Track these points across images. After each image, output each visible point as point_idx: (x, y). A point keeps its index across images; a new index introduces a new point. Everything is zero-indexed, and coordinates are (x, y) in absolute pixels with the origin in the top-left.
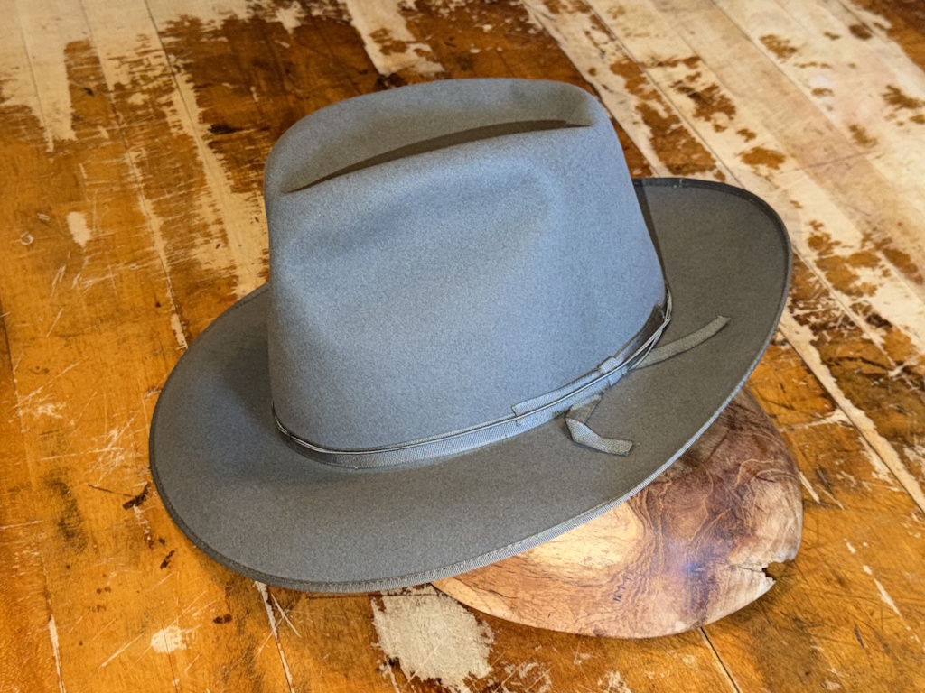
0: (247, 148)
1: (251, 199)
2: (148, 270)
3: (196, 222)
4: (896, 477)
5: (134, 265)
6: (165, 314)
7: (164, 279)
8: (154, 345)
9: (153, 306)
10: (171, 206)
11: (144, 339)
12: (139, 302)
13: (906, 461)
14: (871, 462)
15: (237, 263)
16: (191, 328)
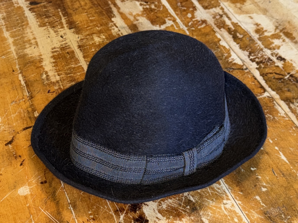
0: (44, 10)
1: (46, 29)
2: (9, 58)
3: (26, 39)
4: (287, 115)
5: (3, 57)
6: (16, 74)
7: (15, 61)
8: (13, 86)
9: (12, 72)
10: (16, 33)
11: (9, 84)
12: (6, 70)
13: (291, 108)
14: (278, 110)
15: (42, 54)
16: (26, 79)
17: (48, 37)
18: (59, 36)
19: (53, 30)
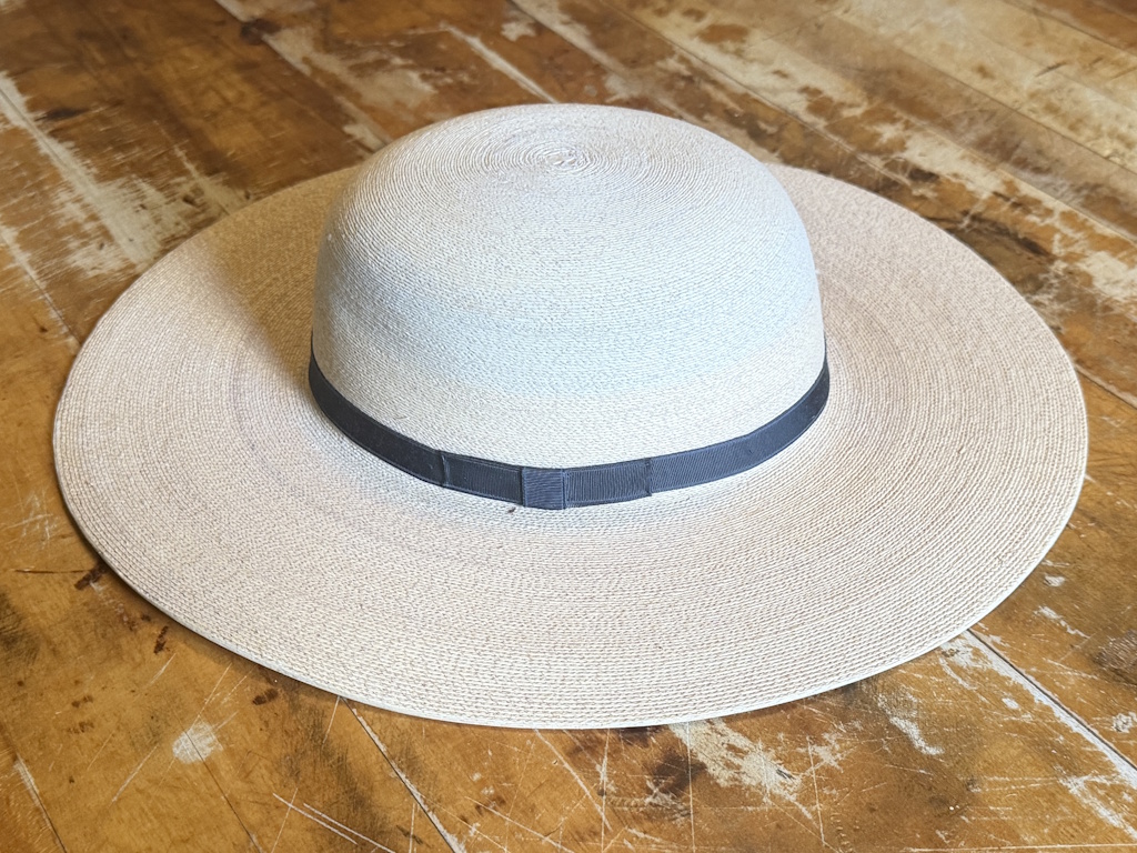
0: (102, 130)
1: (127, 185)
3: (62, 224)
6: (58, 339)
7: (41, 297)
9: (37, 333)
10: (23, 211)
12: (15, 332)
15: (133, 260)
17: (139, 208)
18: (180, 201)
19: (151, 184)
